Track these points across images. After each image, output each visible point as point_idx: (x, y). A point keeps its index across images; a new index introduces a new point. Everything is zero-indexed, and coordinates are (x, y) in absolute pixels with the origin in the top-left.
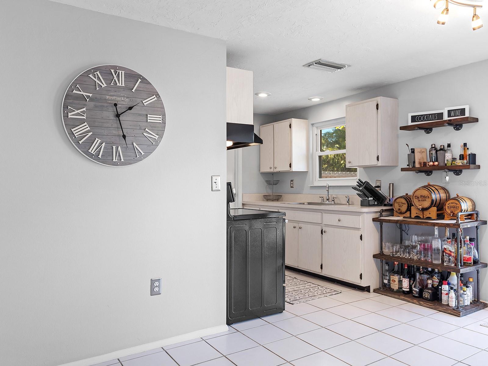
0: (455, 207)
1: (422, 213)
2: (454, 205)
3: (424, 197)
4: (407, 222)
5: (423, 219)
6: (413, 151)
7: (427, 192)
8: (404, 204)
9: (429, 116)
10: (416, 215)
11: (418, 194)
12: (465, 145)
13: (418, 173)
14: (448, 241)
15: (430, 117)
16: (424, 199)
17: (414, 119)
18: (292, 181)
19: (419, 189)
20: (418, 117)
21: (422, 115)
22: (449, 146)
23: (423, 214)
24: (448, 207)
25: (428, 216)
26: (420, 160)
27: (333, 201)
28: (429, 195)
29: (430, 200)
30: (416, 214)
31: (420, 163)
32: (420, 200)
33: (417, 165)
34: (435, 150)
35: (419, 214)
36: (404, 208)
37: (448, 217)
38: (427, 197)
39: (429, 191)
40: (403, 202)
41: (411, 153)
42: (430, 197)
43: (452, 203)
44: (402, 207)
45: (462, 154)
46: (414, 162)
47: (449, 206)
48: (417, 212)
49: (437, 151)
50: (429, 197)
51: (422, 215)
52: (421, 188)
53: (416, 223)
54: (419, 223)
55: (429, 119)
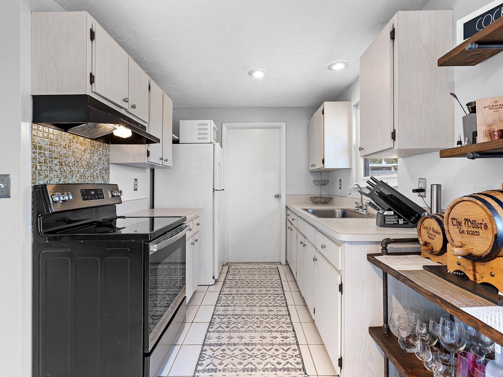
1: (471, 268)
3: (474, 224)
6: (472, 108)
7: (481, 210)
8: (437, 233)
10: (458, 268)
11: (460, 212)
13: (473, 158)
16: (475, 230)
17: (471, 28)
18: (340, 181)
19: (459, 200)
20: (480, 21)
23: (474, 270)
25: (487, 279)
27: (365, 209)
28: (487, 221)
29: (491, 237)
30: (459, 265)
31: (490, 134)
32: (463, 232)
33: (481, 139)
35: (463, 267)
36: (437, 244)
38: (483, 226)
39: (485, 207)
40: (435, 229)
41: (471, 112)
42: (489, 226)
44: (433, 239)
46: (475, 134)
48: (460, 261)
50: (486, 226)
51: (472, 272)
52: (465, 198)
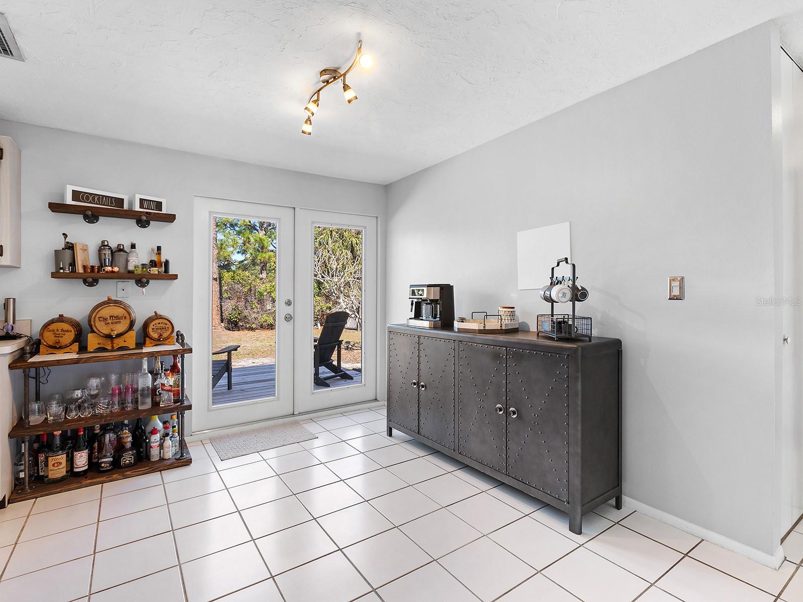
0: (163, 328)
1: (110, 343)
2: (162, 325)
3: (117, 317)
4: (102, 358)
5: (113, 350)
6: (70, 247)
7: (123, 310)
8: (68, 331)
9: (102, 199)
11: (106, 313)
12: (159, 248)
14: (167, 373)
15: (104, 199)
16: (117, 320)
17: (76, 195)
19: (106, 306)
20: (83, 196)
21: (91, 194)
22: (133, 246)
23: (112, 343)
24: (153, 329)
25: (123, 344)
26: (83, 261)
29: (127, 323)
30: (99, 344)
31: (85, 267)
32: (108, 323)
33: (81, 270)
34: (109, 249)
35: (103, 344)
36: (68, 338)
37: (151, 343)
38: (123, 318)
39: (125, 308)
40: (65, 329)
41: (66, 248)
42: (128, 316)
43: (159, 323)
44: (62, 337)
45: (153, 259)
46: (73, 264)
47: (154, 327)
48: (101, 341)
49: (112, 253)
50: (125, 317)
51: (111, 345)
52: (111, 305)
53: (120, 357)
54: (126, 356)
55: (102, 202)
